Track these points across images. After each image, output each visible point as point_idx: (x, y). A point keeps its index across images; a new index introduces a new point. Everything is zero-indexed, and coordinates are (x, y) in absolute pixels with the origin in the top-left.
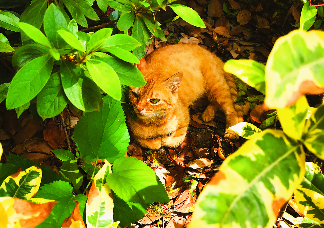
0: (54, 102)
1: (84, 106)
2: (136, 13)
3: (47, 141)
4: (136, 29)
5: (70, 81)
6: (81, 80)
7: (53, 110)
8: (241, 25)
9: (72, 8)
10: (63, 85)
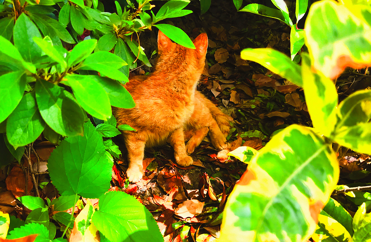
0: (28, 127)
1: (64, 130)
2: (117, 34)
3: (11, 191)
4: (119, 51)
5: (47, 102)
6: (60, 101)
7: (26, 136)
8: (219, 64)
9: (44, 27)
10: (39, 107)
